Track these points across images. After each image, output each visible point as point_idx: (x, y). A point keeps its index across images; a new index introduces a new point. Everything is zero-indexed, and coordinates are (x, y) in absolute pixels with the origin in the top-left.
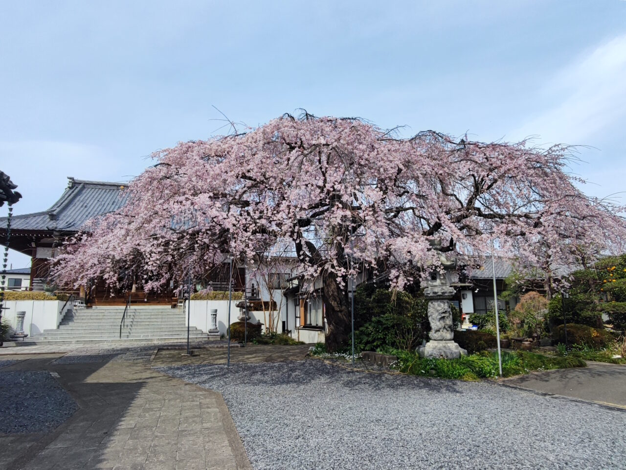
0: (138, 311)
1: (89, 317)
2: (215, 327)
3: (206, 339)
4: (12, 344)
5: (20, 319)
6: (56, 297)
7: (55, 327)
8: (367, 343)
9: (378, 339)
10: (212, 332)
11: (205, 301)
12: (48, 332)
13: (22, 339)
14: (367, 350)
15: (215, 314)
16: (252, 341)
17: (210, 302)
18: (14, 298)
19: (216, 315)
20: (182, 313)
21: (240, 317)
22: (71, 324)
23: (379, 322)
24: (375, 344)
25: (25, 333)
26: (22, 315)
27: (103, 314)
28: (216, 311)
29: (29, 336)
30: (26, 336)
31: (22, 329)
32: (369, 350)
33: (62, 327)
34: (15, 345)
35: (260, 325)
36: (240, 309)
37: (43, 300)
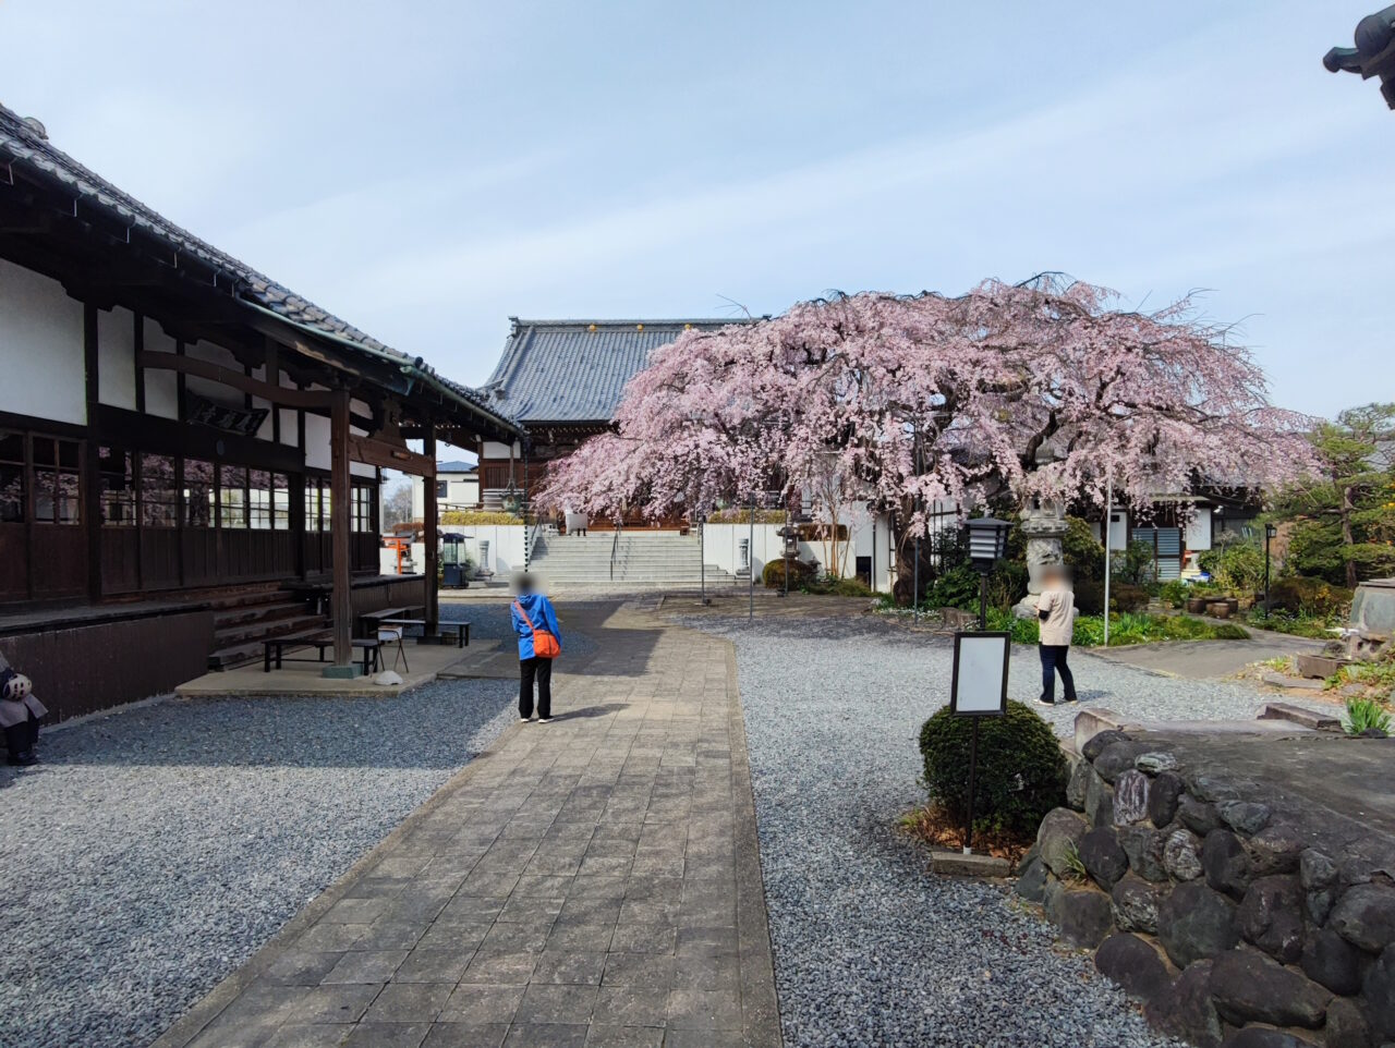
0: (633, 540)
2: (745, 567)
3: (732, 585)
4: (479, 584)
5: (483, 552)
6: (521, 521)
10: (741, 575)
11: (731, 526)
13: (489, 578)
15: (746, 546)
16: (798, 590)
17: (737, 526)
18: (473, 521)
20: (699, 544)
21: (783, 553)
24: (962, 597)
25: (492, 571)
26: (485, 547)
28: (747, 541)
29: (496, 574)
30: (493, 574)
31: (487, 565)
33: (532, 562)
34: (482, 586)
35: (814, 565)
36: (781, 538)
37: (508, 524)
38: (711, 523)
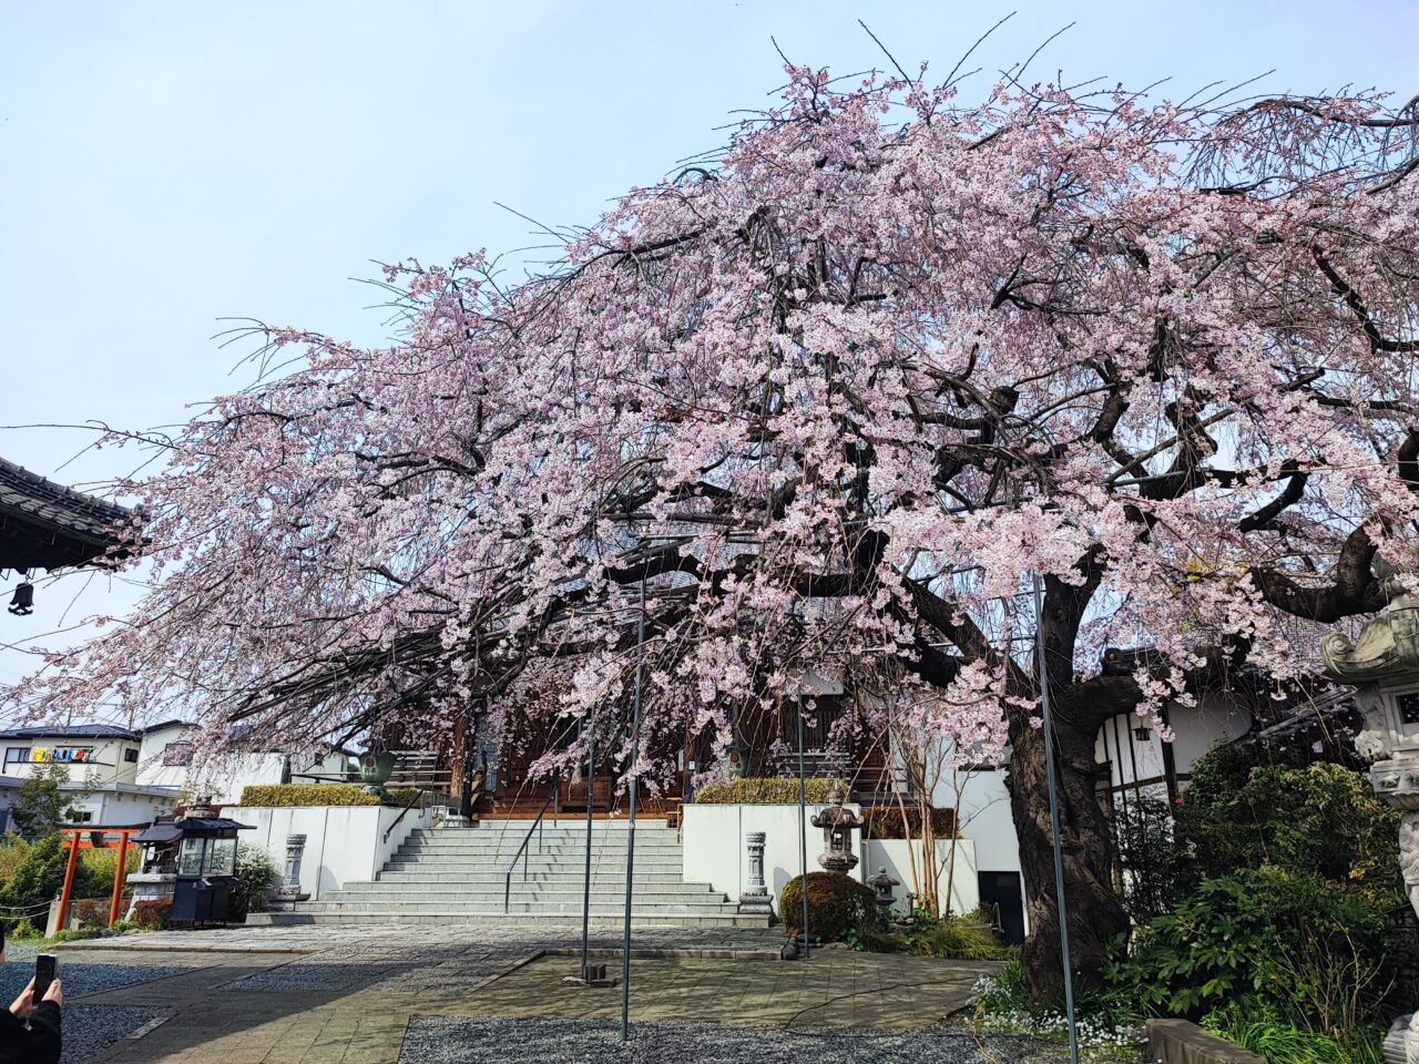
0: (572, 834)
1: (453, 851)
2: (756, 887)
3: (728, 924)
4: (265, 918)
5: (292, 854)
6: (378, 799)
7: (368, 876)
8: (1177, 982)
9: (1215, 972)
10: (750, 903)
11: (735, 808)
12: (353, 888)
13: (291, 905)
14: (1172, 1015)
15: (759, 844)
16: (843, 939)
17: (747, 809)
18: (291, 800)
19: (761, 849)
20: (675, 843)
21: (825, 859)
22: (408, 867)
23: (1220, 900)
24: (1206, 990)
25: (303, 892)
26: (297, 844)
27: (487, 842)
28: (761, 837)
29: (313, 897)
30: (305, 898)
31: (295, 879)
32: (1181, 1015)
33: (384, 876)
34: (269, 921)
35: (887, 885)
36: (821, 831)
37: (350, 804)
38: (702, 802)
